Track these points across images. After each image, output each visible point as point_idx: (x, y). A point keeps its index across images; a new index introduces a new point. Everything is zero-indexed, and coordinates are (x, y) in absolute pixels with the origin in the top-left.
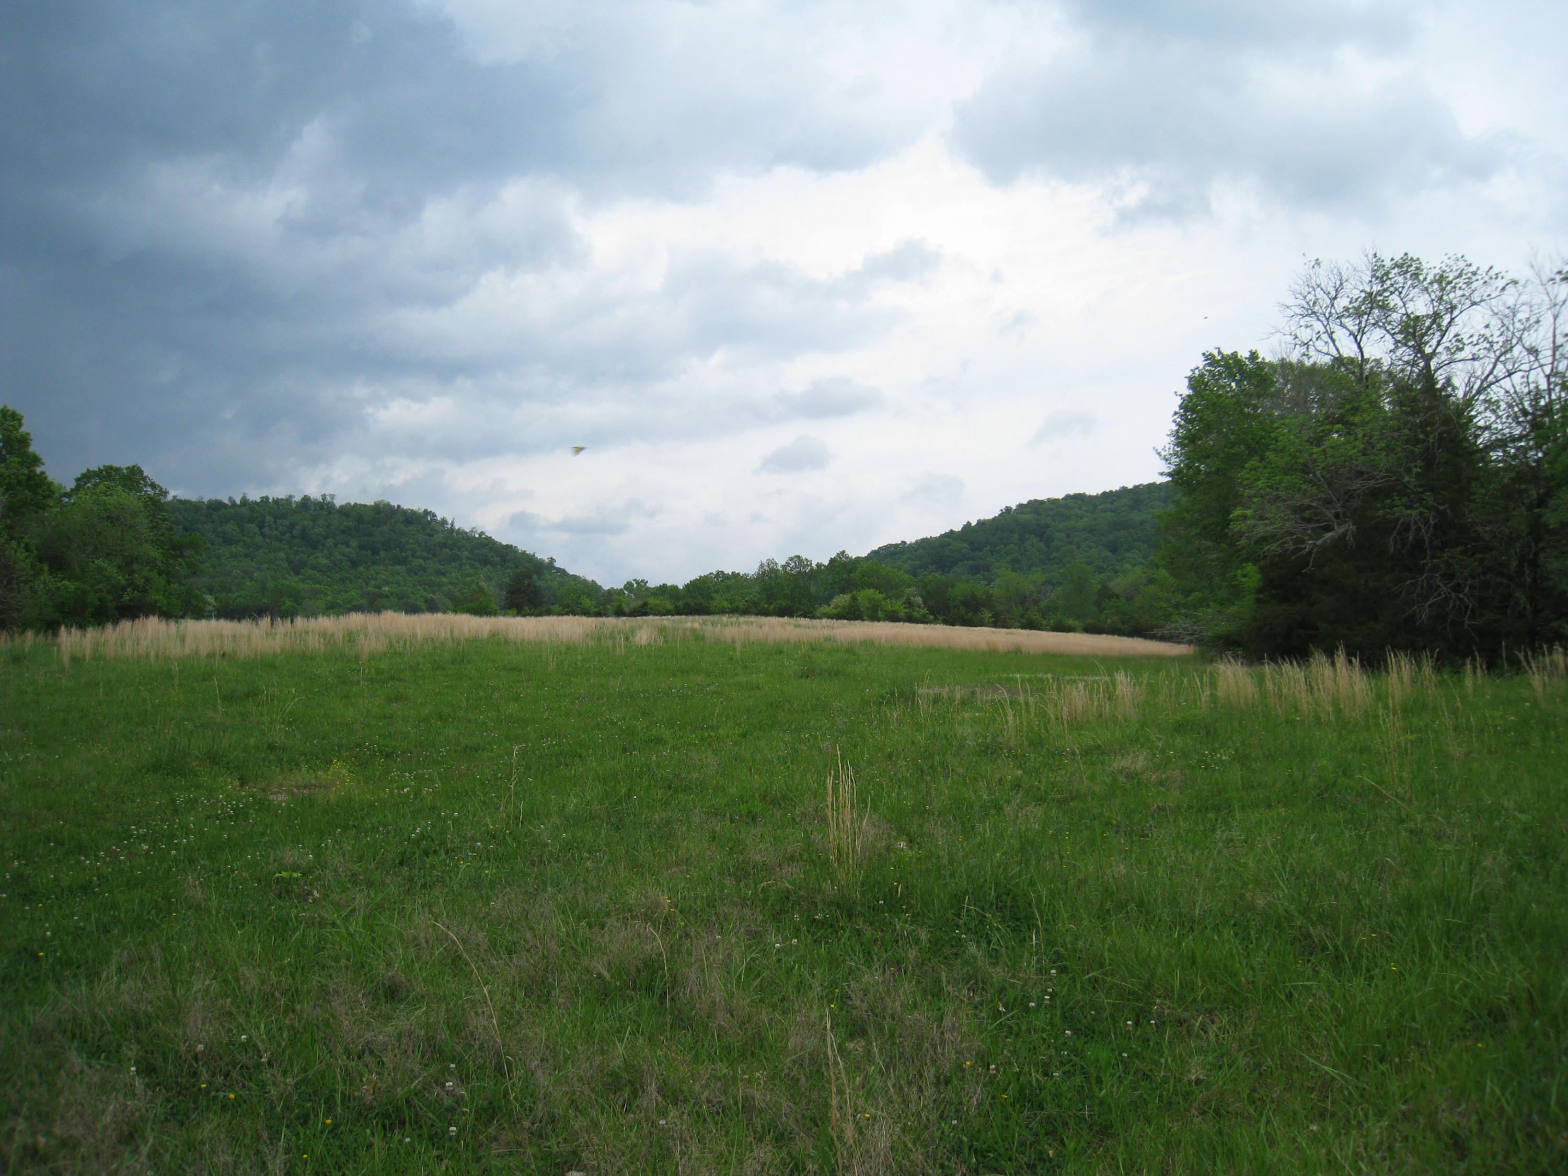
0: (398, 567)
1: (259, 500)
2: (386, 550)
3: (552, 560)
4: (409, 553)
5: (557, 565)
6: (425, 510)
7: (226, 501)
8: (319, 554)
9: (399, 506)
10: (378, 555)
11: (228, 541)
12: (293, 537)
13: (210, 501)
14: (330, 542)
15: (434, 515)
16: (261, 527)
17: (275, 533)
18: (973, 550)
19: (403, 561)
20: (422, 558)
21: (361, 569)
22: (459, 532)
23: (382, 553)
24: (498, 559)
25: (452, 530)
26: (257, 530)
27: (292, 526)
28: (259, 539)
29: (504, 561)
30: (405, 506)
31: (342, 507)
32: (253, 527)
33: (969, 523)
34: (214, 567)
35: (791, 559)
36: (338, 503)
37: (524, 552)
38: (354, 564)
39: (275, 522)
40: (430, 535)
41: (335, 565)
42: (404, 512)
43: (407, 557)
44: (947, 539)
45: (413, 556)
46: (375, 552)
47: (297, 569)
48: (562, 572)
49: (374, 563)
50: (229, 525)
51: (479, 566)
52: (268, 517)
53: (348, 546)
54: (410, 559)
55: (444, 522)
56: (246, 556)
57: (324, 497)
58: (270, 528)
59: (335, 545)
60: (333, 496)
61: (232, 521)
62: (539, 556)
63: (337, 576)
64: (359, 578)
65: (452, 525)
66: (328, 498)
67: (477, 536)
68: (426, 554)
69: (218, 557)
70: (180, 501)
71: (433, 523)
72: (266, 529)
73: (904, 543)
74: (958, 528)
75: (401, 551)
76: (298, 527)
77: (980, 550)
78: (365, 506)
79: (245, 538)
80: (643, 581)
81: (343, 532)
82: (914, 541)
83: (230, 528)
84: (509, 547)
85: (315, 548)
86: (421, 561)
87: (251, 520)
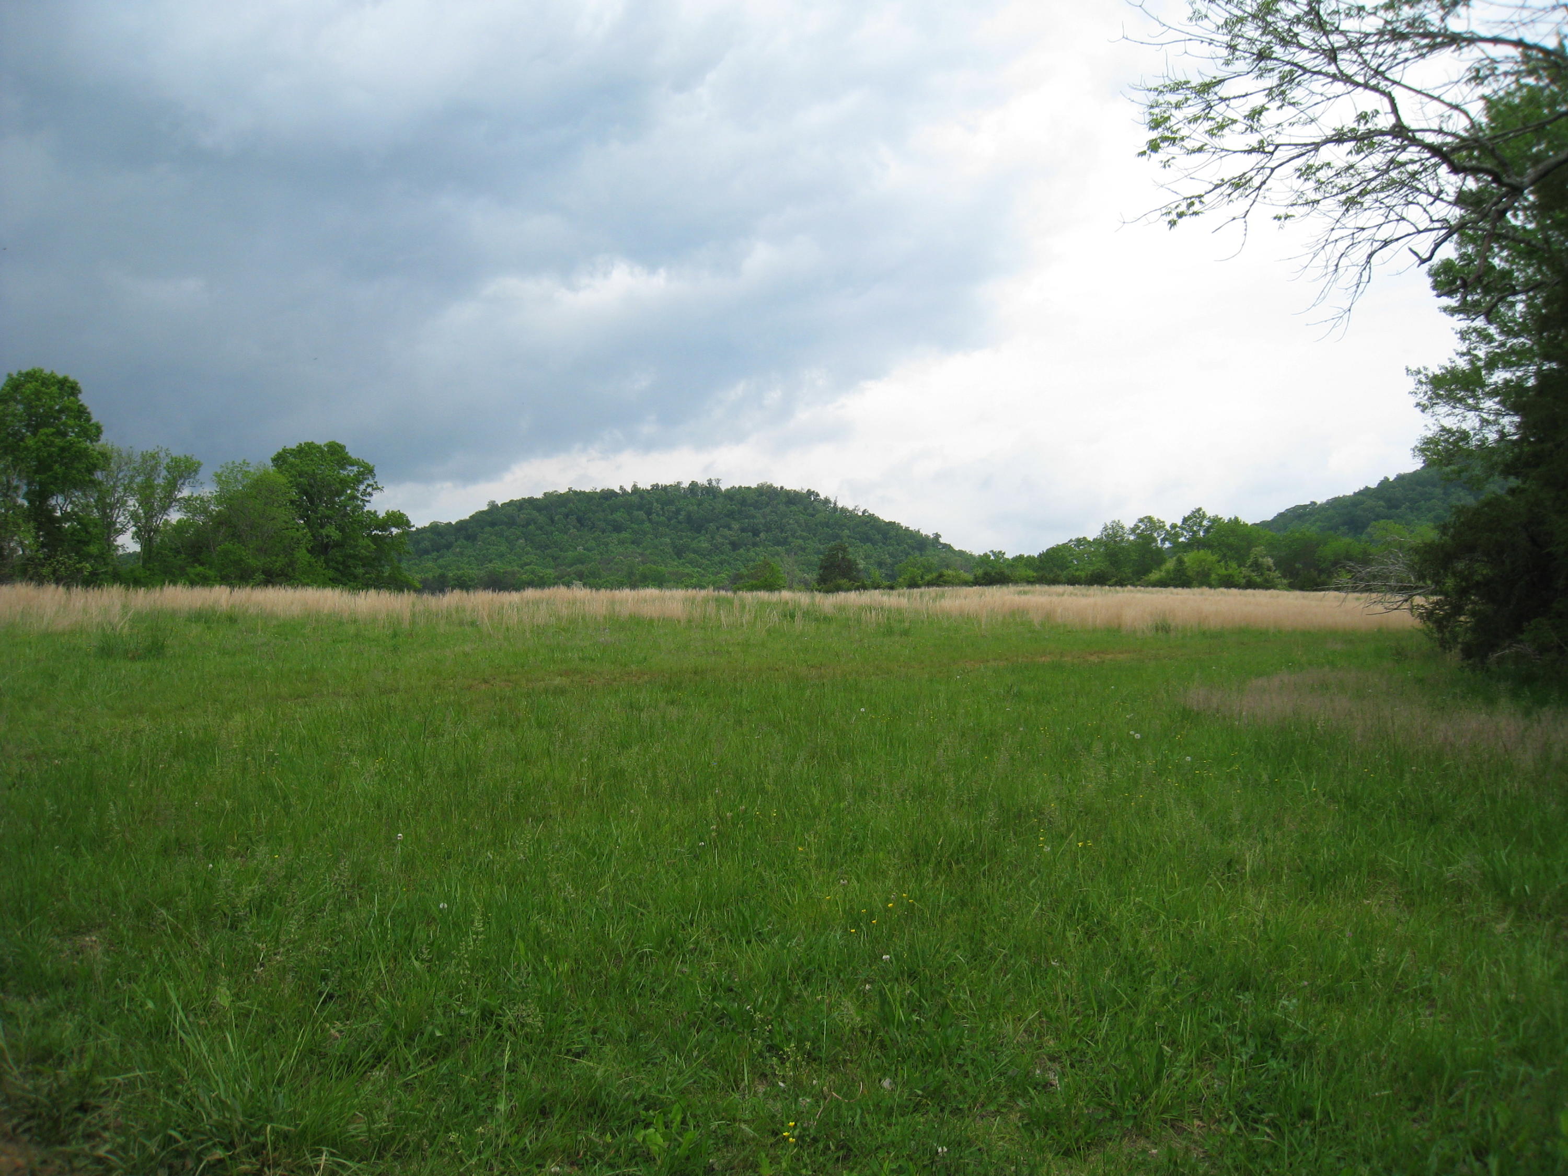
0: (779, 548)
1: (649, 488)
2: (767, 532)
3: (937, 536)
4: (789, 533)
5: (942, 540)
6: (809, 490)
7: (617, 490)
8: (702, 538)
9: (782, 488)
10: (758, 536)
11: (618, 528)
12: (679, 522)
13: (602, 491)
14: (712, 526)
15: (818, 495)
16: (649, 513)
17: (662, 518)
18: (1389, 508)
19: (784, 542)
20: (802, 537)
21: (742, 551)
22: (844, 510)
23: (762, 535)
24: (878, 537)
25: (835, 508)
26: (645, 517)
27: (678, 512)
28: (647, 526)
29: (886, 539)
30: (788, 487)
31: (727, 490)
32: (641, 514)
33: (1386, 479)
34: (601, 554)
35: (1141, 521)
36: (724, 487)
37: (907, 529)
38: (735, 546)
39: (662, 509)
40: (813, 516)
41: (717, 549)
42: (788, 493)
43: (787, 537)
44: (1360, 497)
45: (793, 536)
46: (756, 533)
47: (679, 553)
48: (947, 547)
49: (755, 545)
50: (619, 514)
51: (859, 544)
52: (655, 504)
53: (730, 529)
54: (790, 539)
55: (827, 501)
56: (633, 543)
57: (710, 481)
58: (658, 515)
59: (718, 529)
60: (718, 481)
61: (622, 510)
62: (924, 532)
63: (716, 559)
64: (737, 560)
65: (835, 504)
66: (714, 483)
67: (860, 514)
68: (804, 534)
69: (607, 545)
70: (575, 493)
71: (815, 503)
72: (654, 516)
73: (1313, 503)
74: (1373, 484)
75: (782, 531)
76: (683, 513)
77: (1397, 507)
78: (749, 488)
79: (633, 525)
80: (1000, 552)
81: (728, 516)
82: (1324, 501)
83: (619, 516)
84: (891, 524)
85: (699, 532)
86: (801, 541)
87: (640, 508)
